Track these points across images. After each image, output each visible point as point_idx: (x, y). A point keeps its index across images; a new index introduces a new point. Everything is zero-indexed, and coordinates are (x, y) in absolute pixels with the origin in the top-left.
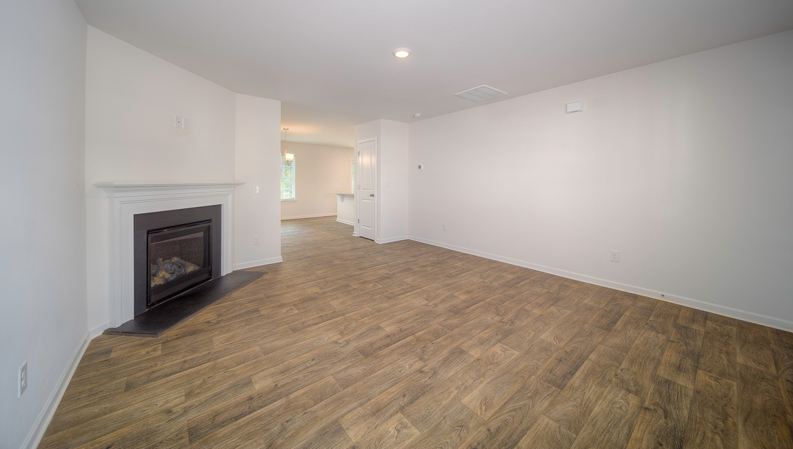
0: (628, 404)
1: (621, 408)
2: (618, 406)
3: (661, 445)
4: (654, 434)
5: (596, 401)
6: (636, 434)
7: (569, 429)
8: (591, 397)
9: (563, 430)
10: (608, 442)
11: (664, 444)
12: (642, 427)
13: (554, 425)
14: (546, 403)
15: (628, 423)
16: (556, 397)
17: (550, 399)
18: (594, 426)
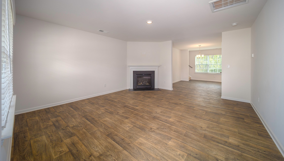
0: (95, 151)
1: (94, 148)
2: (95, 147)
3: (77, 151)
4: (81, 151)
5: (99, 142)
6: (83, 146)
7: (92, 133)
8: (101, 141)
9: (92, 132)
10: (84, 139)
11: (77, 152)
12: (85, 149)
13: (94, 130)
14: (102, 131)
15: (88, 146)
16: (104, 133)
17: (103, 132)
18: (90, 138)
